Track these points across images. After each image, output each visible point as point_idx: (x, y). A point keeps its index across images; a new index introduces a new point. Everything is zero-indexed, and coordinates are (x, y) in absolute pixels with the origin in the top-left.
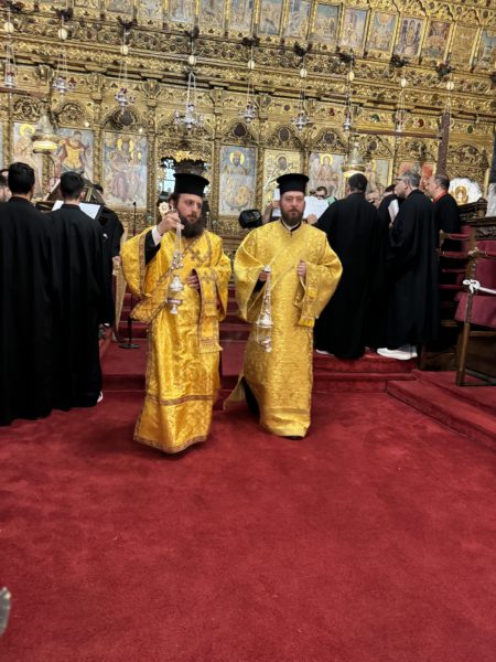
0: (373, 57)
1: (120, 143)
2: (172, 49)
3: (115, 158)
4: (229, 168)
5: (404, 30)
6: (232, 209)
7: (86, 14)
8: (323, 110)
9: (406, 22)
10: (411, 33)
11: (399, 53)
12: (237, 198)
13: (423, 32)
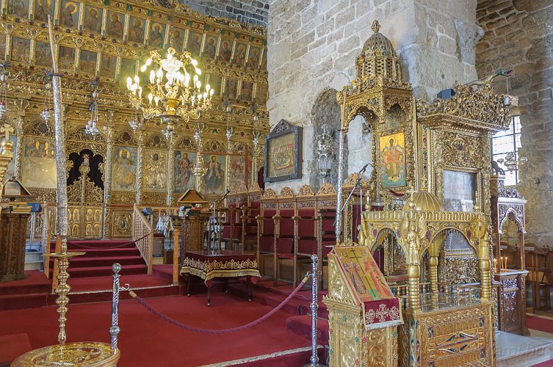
1: (38, 144)
2: (81, 88)
3: (34, 153)
4: (119, 161)
6: (121, 186)
7: (20, 65)
8: (182, 126)
9: (228, 81)
10: (232, 87)
11: (226, 97)
12: (125, 180)
13: (239, 87)
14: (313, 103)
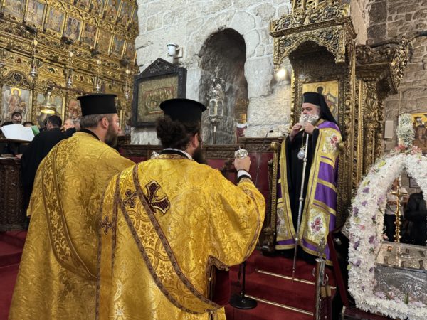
0: (49, 33)
5: (70, 24)
8: (12, 58)
9: (70, 19)
10: (74, 27)
11: (67, 36)
13: (82, 28)
14: (202, 43)
